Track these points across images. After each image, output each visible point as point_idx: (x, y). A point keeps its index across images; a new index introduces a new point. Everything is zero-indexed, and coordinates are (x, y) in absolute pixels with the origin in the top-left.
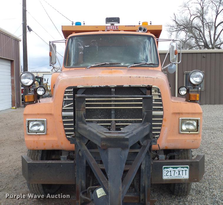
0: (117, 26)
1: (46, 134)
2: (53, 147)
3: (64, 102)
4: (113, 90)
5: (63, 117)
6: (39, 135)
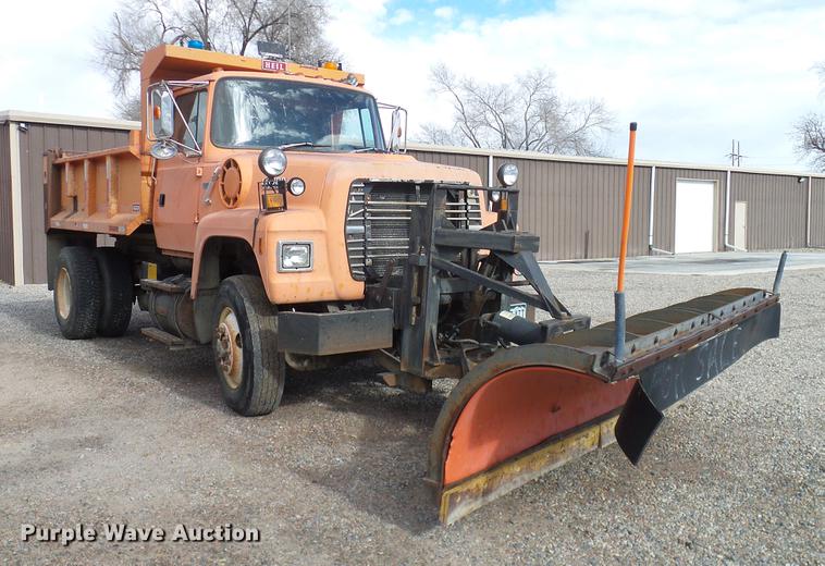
0: (284, 66)
1: (311, 271)
3: (351, 207)
4: (418, 188)
5: (347, 236)
6: (300, 272)
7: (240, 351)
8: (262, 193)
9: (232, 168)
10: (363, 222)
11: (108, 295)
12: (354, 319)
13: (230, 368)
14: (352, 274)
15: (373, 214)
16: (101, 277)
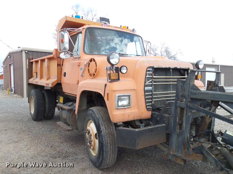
1: (130, 107)
2: (134, 118)
3: (147, 79)
4: (171, 70)
5: (145, 91)
6: (125, 108)
7: (97, 141)
8: (109, 72)
9: (93, 62)
10: (151, 86)
11: (47, 106)
12: (151, 131)
13: (92, 147)
14: (147, 108)
15: (155, 82)
16: (45, 100)
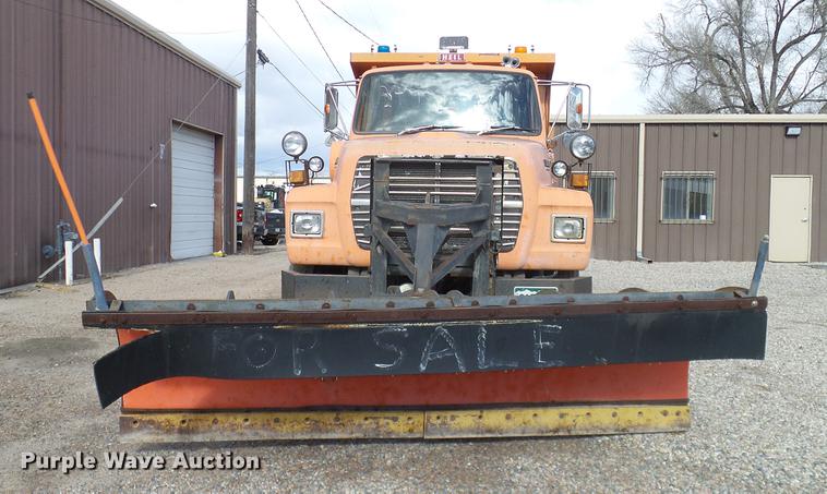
0: (462, 56)
1: (322, 237)
2: (333, 259)
3: (357, 182)
5: (353, 208)
6: (310, 238)
10: (370, 196)
14: (357, 242)
